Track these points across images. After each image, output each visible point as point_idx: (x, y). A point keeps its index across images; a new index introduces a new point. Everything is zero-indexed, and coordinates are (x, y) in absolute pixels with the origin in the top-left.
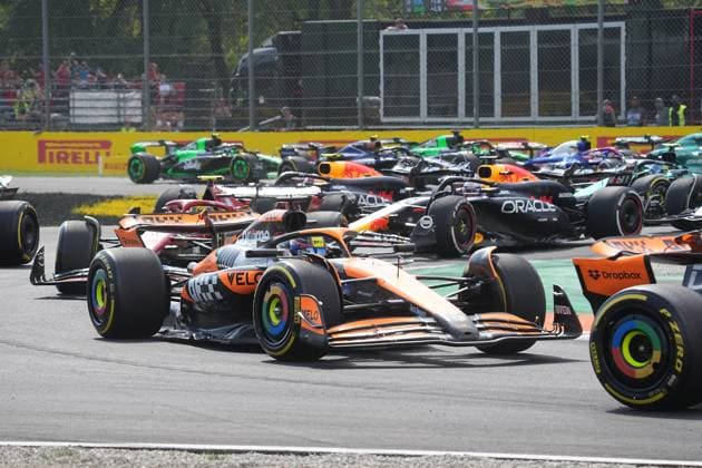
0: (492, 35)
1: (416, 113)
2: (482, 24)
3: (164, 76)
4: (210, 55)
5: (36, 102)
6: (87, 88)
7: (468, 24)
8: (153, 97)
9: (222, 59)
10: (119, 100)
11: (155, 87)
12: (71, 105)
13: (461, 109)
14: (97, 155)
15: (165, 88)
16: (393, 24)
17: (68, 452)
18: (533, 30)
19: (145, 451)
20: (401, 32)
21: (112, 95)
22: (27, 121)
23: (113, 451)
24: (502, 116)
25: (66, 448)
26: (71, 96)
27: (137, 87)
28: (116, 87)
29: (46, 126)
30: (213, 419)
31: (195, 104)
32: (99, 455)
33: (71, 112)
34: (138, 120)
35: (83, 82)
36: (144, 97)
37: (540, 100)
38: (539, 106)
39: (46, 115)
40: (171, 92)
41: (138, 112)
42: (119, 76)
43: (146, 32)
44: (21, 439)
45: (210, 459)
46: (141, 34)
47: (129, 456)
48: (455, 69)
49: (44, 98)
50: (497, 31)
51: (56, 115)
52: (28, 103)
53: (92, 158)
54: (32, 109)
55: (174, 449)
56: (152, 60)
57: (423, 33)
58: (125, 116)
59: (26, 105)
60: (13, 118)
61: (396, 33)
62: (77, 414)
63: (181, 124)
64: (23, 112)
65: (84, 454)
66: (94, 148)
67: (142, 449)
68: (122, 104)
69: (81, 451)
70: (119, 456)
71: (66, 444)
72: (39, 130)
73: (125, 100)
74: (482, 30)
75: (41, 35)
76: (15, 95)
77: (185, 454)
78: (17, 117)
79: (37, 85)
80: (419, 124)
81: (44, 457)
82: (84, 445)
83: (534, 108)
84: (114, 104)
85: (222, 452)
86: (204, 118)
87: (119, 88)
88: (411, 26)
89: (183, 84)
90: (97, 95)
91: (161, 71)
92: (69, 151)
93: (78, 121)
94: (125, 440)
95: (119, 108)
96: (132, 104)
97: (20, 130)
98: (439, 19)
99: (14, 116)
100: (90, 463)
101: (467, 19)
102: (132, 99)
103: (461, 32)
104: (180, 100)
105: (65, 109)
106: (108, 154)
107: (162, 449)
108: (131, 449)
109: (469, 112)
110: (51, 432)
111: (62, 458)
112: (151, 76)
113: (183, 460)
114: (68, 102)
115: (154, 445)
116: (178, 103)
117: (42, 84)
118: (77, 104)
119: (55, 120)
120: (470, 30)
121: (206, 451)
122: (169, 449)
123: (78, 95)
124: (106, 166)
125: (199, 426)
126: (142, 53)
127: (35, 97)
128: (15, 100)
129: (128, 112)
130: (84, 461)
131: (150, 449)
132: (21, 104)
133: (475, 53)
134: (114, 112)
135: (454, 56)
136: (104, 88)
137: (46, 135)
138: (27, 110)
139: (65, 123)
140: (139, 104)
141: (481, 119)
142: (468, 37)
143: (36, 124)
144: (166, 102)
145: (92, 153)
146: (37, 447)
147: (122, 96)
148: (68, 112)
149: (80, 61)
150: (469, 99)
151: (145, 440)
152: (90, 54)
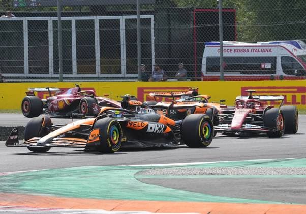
0: (70, 22)
1: (22, 71)
2: (63, 15)
7: (55, 15)
13: (51, 69)
16: (5, 14)
18: (96, 19)
20: (11, 19)
24: (78, 74)
37: (101, 64)
38: (101, 67)
48: (47, 43)
50: (73, 19)
57: (25, 20)
61: (8, 20)
74: (63, 18)
80: (24, 78)
83: (98, 69)
88: (17, 15)
98: (36, 11)
101: (54, 11)
103: (50, 20)
109: (56, 71)
120: (56, 19)
133: (59, 33)
135: (46, 35)
141: (64, 76)
142: (55, 22)
150: (56, 63)
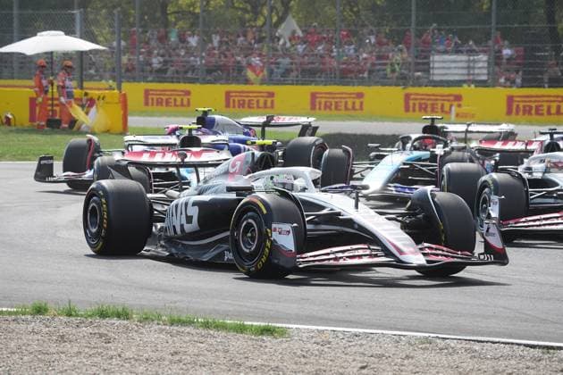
3: (506, 42)
4: (545, 25)
5: (404, 64)
6: (446, 52)
8: (497, 60)
9: (555, 28)
10: (469, 61)
11: (500, 51)
12: (431, 65)
14: (451, 106)
15: (507, 52)
17: (428, 341)
19: (490, 344)
21: (464, 58)
22: (397, 78)
23: (464, 342)
25: (427, 338)
26: (431, 58)
27: (484, 52)
28: (468, 51)
29: (411, 83)
30: (544, 321)
31: (531, 65)
32: (452, 345)
33: (431, 72)
34: (485, 78)
35: (441, 48)
36: (489, 59)
39: (411, 74)
40: (512, 55)
41: (485, 71)
42: (471, 43)
43: (494, 7)
44: (391, 329)
45: (543, 353)
46: (490, 8)
47: (477, 347)
49: (410, 60)
51: (419, 74)
52: (398, 64)
53: (447, 108)
54: (400, 69)
55: (512, 344)
56: (497, 29)
58: (473, 74)
59: (396, 66)
60: (385, 77)
62: (435, 312)
63: (519, 81)
64: (393, 71)
65: (441, 344)
66: (448, 101)
67: (487, 342)
68: (472, 65)
69: (438, 341)
70: (468, 346)
71: (427, 335)
72: (405, 85)
73: (474, 61)
75: (411, 11)
76: (387, 58)
77: (522, 348)
78: (388, 76)
79: (405, 50)
81: (410, 344)
82: (440, 336)
84: (465, 65)
85: (552, 348)
86: (539, 76)
87: (471, 52)
89: (522, 48)
90: (453, 57)
91: (504, 38)
92: (429, 102)
93: (436, 78)
94: (473, 334)
95: (469, 68)
96: (480, 65)
97: (390, 85)
99: (386, 75)
100: (446, 351)
102: (479, 61)
104: (519, 61)
105: (426, 68)
106: (459, 106)
107: (503, 343)
108: (479, 341)
110: (414, 324)
111: (424, 346)
112: (497, 42)
113: (521, 353)
114: (428, 64)
115: (497, 340)
116: (519, 64)
117: (408, 48)
118: (436, 65)
119: (418, 78)
121: (540, 347)
122: (508, 343)
123: (437, 58)
124: (457, 115)
125: (533, 326)
126: (491, 23)
127: (403, 59)
128: (388, 61)
129: (476, 71)
130: (441, 349)
131: (494, 343)
132: (392, 65)
134: (465, 71)
136: (458, 52)
137: (411, 90)
138: (398, 69)
139: (426, 80)
140: (486, 65)
143: (403, 80)
144: (508, 63)
145: (447, 105)
146: (404, 336)
147: (472, 58)
148: (429, 72)
149: (439, 30)
151: (489, 336)
152: (448, 25)
